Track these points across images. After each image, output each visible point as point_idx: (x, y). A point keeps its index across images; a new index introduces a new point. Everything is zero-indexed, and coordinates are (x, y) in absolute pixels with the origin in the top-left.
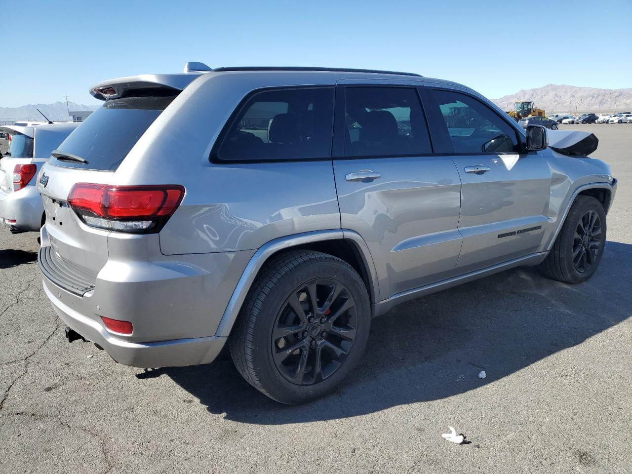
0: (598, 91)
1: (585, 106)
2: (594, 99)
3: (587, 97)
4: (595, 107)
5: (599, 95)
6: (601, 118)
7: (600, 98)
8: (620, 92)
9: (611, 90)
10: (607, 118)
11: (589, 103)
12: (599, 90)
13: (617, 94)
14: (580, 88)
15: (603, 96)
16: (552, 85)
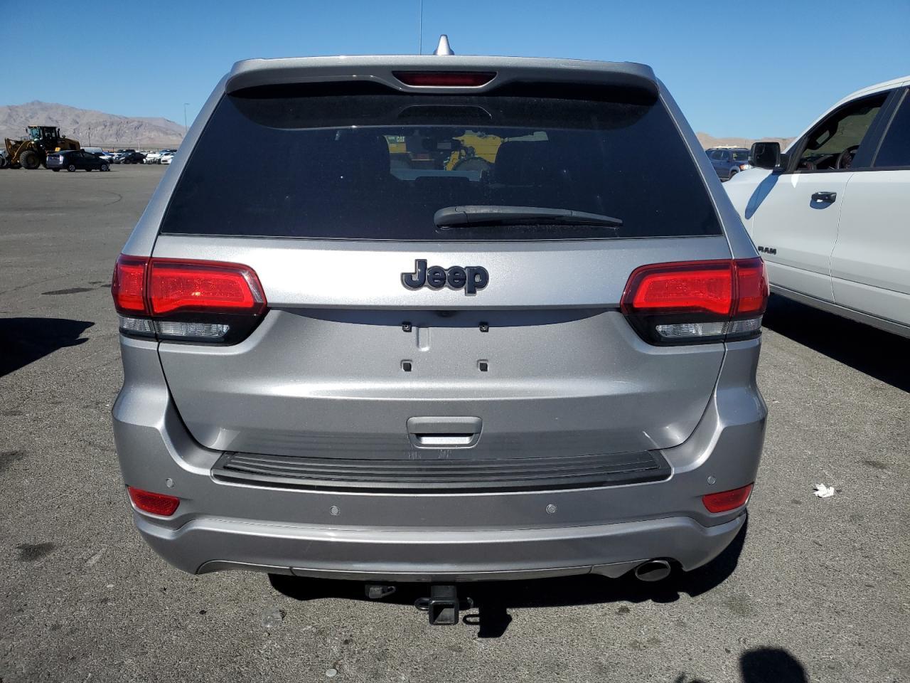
0: (111, 119)
1: (97, 138)
2: (107, 129)
3: (98, 124)
4: (111, 140)
5: (112, 124)
6: (150, 157)
7: (115, 127)
8: (139, 122)
9: (126, 118)
10: (157, 156)
11: (102, 134)
12: (111, 116)
13: (136, 124)
14: (84, 112)
15: (118, 125)
16: (40, 103)
